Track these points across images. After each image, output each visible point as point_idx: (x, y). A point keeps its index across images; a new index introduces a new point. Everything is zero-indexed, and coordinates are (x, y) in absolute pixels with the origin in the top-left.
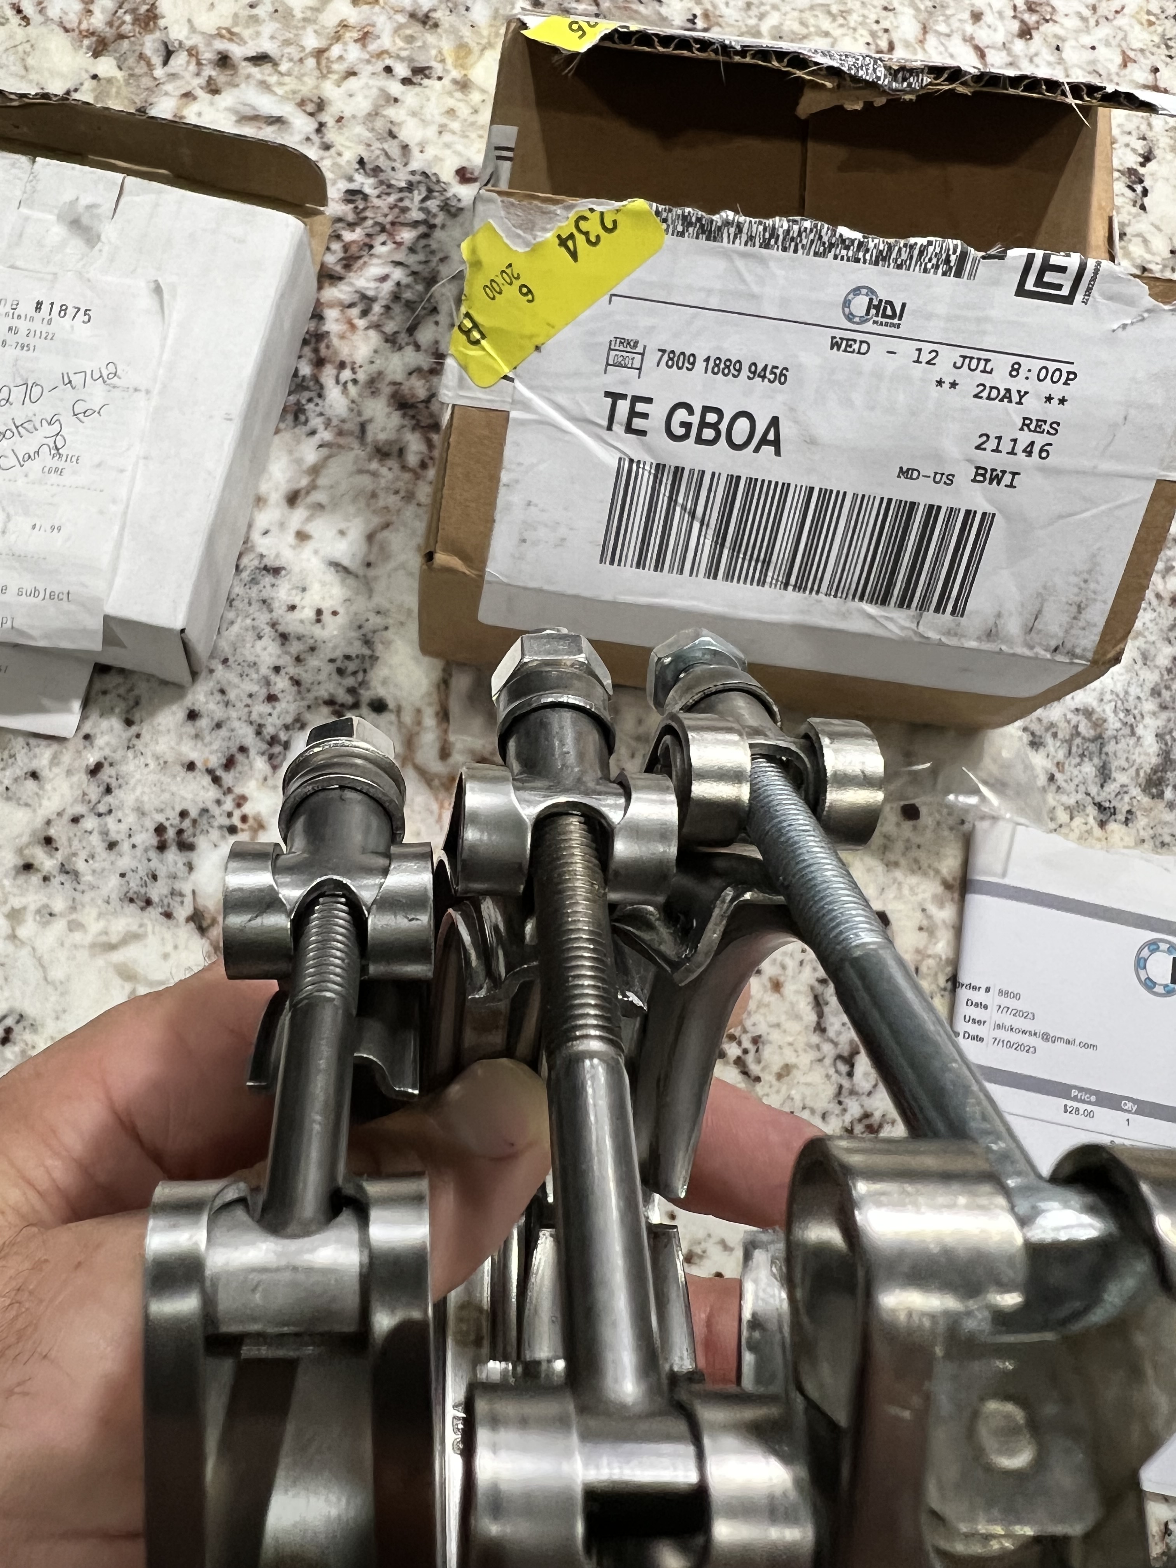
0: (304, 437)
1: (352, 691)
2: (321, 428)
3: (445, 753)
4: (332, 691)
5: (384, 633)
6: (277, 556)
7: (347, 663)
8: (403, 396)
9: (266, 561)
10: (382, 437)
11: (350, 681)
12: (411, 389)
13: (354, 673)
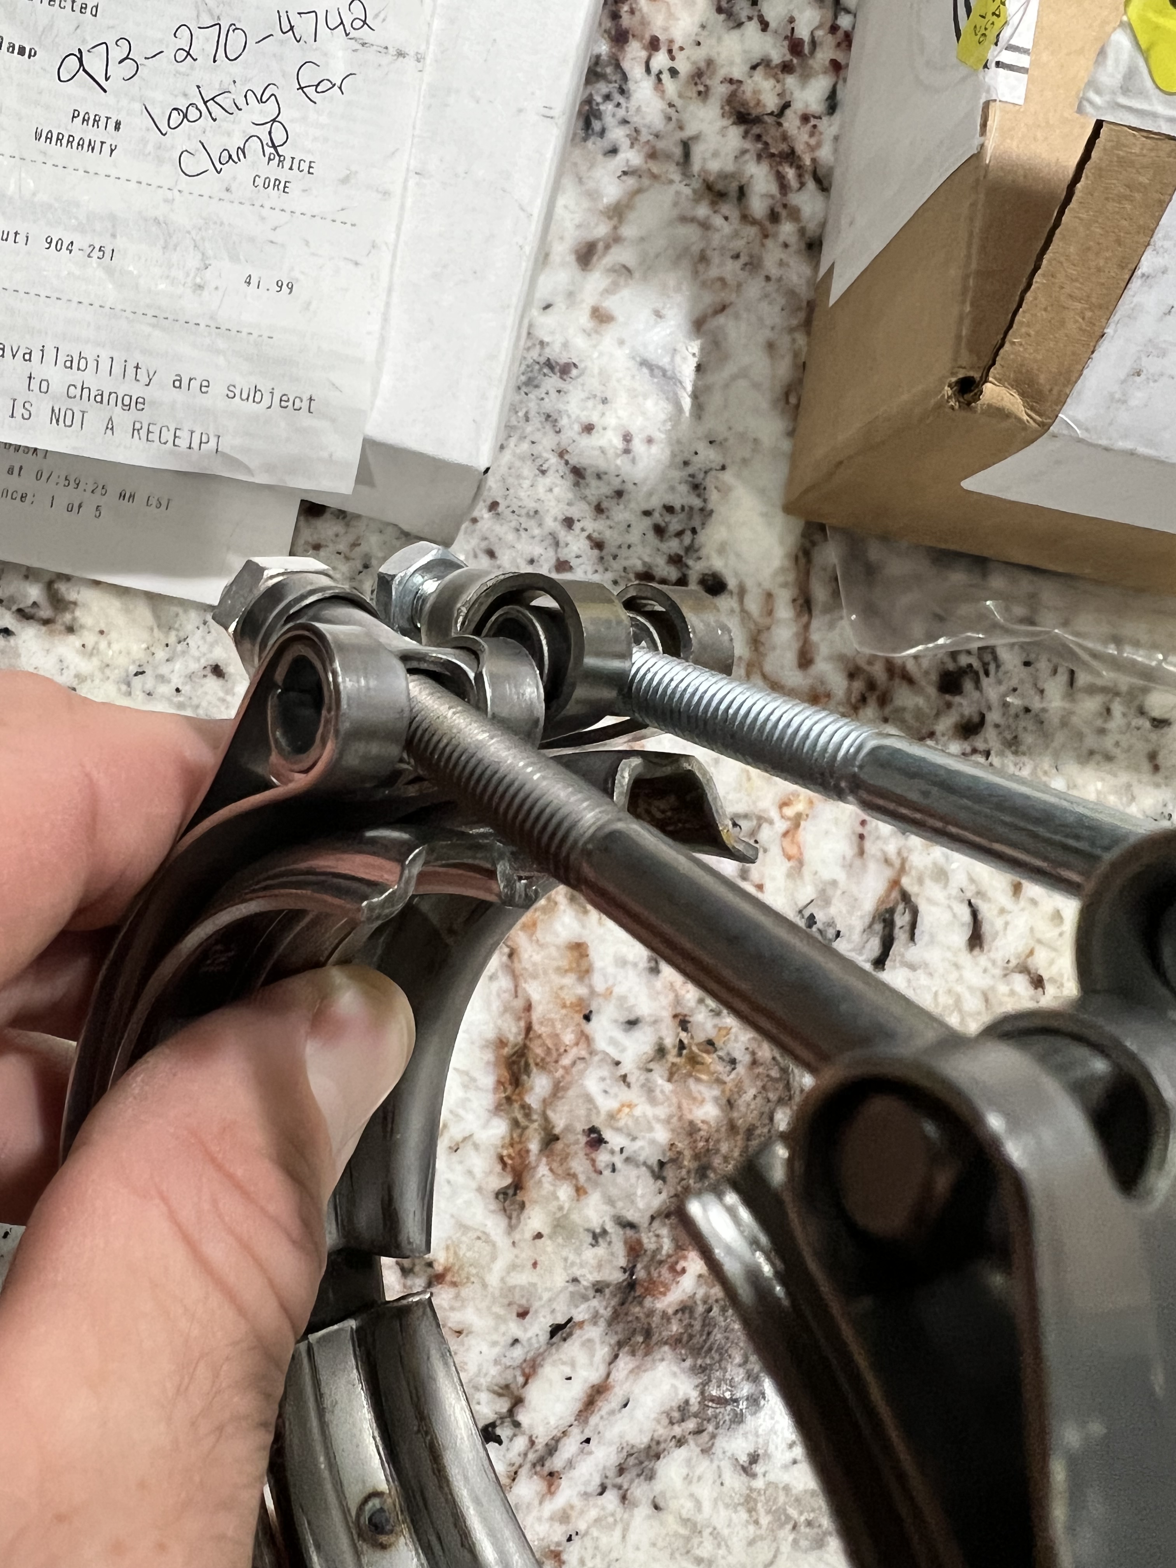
0: (600, 157)
1: (675, 560)
2: (624, 143)
3: (805, 660)
4: (647, 559)
5: (721, 475)
6: (565, 345)
7: (668, 517)
8: (744, 104)
9: (548, 353)
10: (714, 166)
11: (674, 546)
12: (756, 92)
13: (679, 534)
